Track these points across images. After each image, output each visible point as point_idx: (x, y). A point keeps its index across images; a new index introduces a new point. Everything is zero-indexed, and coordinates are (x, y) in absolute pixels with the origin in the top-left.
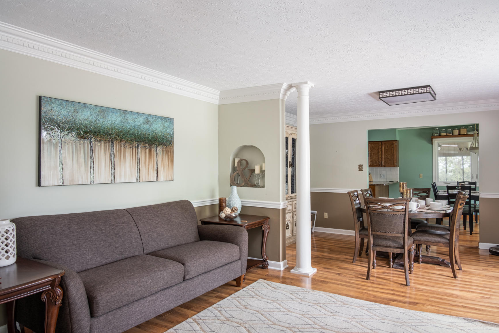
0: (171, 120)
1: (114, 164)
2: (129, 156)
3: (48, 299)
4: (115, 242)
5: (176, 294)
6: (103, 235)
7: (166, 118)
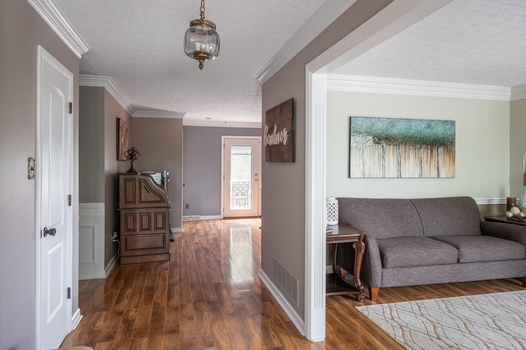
0: (453, 123)
1: (400, 163)
2: (413, 156)
3: (357, 247)
4: (400, 223)
5: (450, 272)
6: (391, 217)
7: (447, 121)
